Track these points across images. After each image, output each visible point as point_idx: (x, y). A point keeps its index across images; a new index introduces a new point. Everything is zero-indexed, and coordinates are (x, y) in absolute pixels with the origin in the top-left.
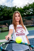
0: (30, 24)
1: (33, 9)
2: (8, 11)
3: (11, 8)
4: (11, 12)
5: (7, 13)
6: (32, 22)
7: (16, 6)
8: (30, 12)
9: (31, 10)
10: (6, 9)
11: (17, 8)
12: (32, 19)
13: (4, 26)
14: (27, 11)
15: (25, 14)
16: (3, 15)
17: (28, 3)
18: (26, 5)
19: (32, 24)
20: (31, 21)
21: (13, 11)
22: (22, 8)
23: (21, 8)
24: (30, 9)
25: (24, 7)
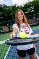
0: (32, 23)
1: (34, 7)
2: (8, 11)
3: (10, 7)
4: (11, 12)
5: (7, 13)
6: (34, 20)
7: (15, 5)
8: (31, 10)
9: (33, 8)
10: (6, 8)
11: (17, 6)
12: (34, 17)
13: (4, 27)
14: (28, 9)
15: (26, 13)
16: (3, 15)
17: (29, 1)
18: (27, 3)
19: (34, 23)
20: (32, 20)
21: (13, 10)
22: (23, 6)
23: (21, 6)
24: (31, 7)
25: (24, 5)
